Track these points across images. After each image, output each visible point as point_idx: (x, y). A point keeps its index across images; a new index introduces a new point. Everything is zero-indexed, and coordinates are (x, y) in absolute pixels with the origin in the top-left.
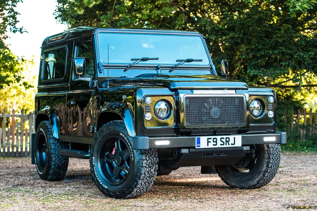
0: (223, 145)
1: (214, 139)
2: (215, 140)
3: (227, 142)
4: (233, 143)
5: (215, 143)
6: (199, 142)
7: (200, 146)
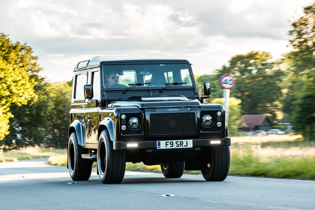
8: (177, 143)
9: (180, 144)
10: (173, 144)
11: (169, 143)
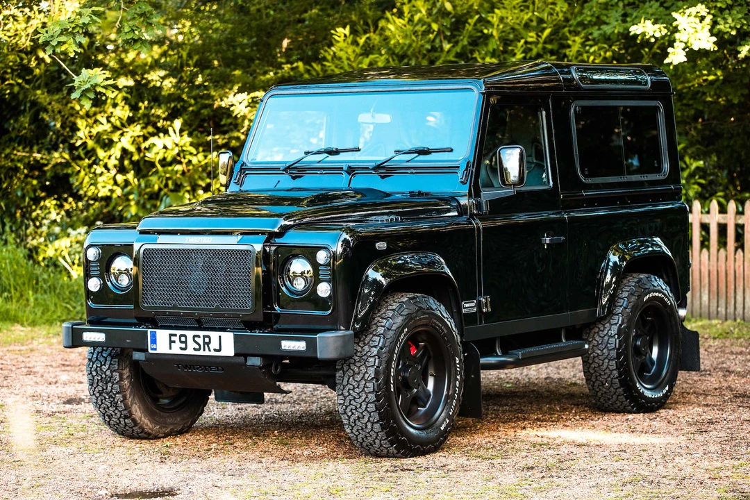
0: (199, 349)
1: (181, 336)
2: (183, 339)
3: (206, 346)
4: (218, 348)
5: (183, 346)
6: (154, 341)
7: (155, 349)
8: (196, 339)
9: (205, 343)
10: (185, 342)
11: (176, 339)
